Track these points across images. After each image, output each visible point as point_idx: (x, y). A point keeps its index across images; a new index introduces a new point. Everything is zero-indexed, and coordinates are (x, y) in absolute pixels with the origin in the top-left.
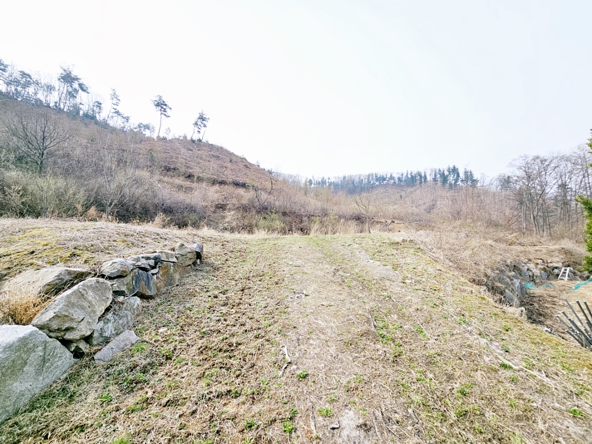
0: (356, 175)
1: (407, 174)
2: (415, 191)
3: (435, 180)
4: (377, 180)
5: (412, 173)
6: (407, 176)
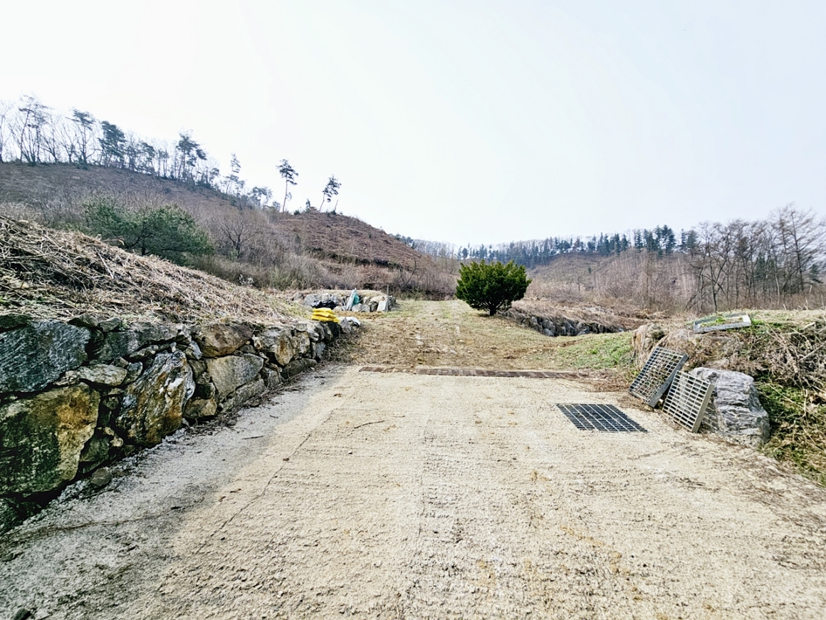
0: (529, 242)
3: (639, 246)
4: (558, 247)
5: (607, 237)
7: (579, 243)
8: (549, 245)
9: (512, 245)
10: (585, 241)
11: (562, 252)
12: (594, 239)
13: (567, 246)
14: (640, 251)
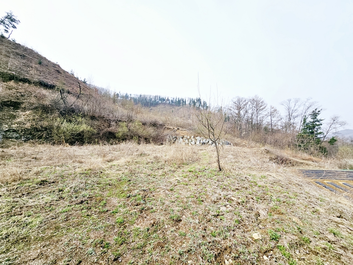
0: (148, 95)
1: (176, 98)
2: (180, 109)
3: (190, 104)
4: (160, 100)
5: (179, 99)
6: (176, 99)
7: (168, 100)
8: (156, 98)
9: (141, 96)
10: (170, 99)
11: (162, 102)
12: (174, 99)
13: (164, 100)
14: (191, 106)
